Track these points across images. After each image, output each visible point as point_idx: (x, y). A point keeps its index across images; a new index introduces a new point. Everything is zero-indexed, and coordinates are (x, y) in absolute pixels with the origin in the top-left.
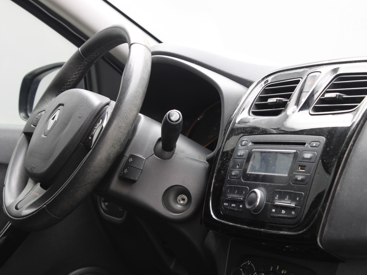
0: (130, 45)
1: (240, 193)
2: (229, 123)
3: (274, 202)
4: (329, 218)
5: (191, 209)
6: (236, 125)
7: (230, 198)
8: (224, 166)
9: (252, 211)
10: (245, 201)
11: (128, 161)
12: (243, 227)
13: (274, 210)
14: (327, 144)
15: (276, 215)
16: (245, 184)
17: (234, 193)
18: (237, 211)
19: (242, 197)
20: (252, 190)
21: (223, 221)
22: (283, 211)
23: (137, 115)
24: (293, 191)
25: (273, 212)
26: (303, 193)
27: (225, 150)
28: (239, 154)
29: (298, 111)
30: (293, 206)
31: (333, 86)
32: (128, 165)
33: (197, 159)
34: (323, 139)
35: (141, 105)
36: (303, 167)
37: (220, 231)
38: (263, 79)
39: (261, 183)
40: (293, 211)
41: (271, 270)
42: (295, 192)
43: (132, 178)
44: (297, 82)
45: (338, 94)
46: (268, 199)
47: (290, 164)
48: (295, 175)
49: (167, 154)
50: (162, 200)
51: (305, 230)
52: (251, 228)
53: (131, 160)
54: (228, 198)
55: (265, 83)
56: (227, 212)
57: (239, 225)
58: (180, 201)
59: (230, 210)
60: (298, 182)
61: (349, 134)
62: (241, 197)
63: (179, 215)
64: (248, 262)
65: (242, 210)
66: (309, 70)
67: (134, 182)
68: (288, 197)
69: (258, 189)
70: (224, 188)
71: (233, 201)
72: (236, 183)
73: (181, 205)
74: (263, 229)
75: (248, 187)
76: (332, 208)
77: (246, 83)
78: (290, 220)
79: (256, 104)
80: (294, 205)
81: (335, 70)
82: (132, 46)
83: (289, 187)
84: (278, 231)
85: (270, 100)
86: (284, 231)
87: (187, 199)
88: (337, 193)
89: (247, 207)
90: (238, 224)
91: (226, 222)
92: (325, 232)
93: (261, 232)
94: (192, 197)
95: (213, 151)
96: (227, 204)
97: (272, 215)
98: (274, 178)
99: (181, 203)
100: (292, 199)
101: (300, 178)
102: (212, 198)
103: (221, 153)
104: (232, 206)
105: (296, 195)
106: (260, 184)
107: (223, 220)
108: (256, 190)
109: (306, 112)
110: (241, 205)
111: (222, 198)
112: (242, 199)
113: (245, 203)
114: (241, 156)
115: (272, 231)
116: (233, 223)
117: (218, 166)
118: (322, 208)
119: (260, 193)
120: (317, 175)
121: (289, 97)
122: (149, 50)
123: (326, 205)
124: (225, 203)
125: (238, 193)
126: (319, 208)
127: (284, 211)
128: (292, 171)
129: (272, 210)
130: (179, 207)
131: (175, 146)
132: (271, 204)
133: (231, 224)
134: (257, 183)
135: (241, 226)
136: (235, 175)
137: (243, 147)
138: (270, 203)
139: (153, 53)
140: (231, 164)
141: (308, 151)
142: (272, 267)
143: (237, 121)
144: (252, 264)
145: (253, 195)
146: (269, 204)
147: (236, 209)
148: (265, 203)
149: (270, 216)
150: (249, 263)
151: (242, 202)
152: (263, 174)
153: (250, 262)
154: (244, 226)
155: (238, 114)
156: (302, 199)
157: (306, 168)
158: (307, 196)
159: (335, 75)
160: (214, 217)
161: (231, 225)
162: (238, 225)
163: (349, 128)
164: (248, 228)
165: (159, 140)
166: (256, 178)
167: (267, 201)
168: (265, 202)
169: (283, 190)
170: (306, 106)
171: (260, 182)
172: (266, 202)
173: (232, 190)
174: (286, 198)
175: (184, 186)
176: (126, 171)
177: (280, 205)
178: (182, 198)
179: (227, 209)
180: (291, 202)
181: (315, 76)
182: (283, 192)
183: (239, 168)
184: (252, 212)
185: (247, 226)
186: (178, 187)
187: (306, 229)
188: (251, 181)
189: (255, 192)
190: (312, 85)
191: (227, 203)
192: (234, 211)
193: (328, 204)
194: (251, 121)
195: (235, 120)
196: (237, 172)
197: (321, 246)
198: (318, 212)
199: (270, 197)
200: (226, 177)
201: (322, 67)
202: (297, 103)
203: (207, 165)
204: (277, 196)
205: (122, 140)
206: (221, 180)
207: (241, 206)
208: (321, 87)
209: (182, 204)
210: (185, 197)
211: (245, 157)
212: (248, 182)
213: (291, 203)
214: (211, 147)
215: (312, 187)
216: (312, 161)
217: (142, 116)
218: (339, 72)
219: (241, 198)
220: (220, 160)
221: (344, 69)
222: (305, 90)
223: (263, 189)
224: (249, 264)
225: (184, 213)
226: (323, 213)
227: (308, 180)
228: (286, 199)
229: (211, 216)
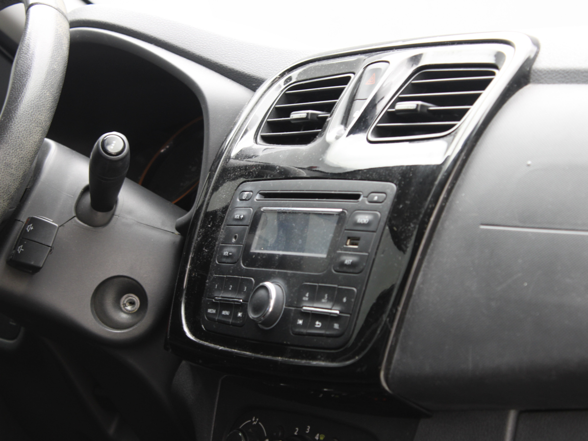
0: (28, 7)
1: (238, 289)
2: (219, 157)
3: (301, 306)
4: (401, 335)
5: (147, 321)
6: (232, 161)
7: (220, 300)
8: (209, 238)
9: (260, 323)
10: (247, 305)
11: (24, 230)
12: (244, 355)
13: (300, 322)
14: (400, 197)
15: (304, 331)
16: (248, 273)
17: (226, 290)
18: (233, 324)
19: (243, 297)
20: (261, 284)
21: (206, 343)
22: (317, 323)
23: (41, 141)
24: (336, 286)
25: (299, 325)
26: (355, 289)
27: (210, 209)
28: (237, 216)
29: (347, 136)
30: (336, 314)
31: (411, 89)
32: (24, 237)
33: (159, 225)
34: (391, 188)
35: (49, 124)
36: (354, 240)
37: (200, 361)
38: (282, 75)
39: (277, 270)
40: (337, 323)
41: (296, 433)
42: (340, 287)
43: (32, 263)
44: (346, 80)
45: (420, 103)
46: (290, 300)
47: (331, 235)
48: (340, 254)
49: (100, 216)
50: (92, 304)
51: (357, 358)
52: (259, 356)
53: (30, 228)
54: (216, 300)
55: (286, 81)
56: (214, 327)
57: (236, 351)
58: (125, 305)
59: (219, 321)
60: (345, 269)
61: (440, 177)
62: (241, 297)
63: (123, 333)
64: (254, 419)
65: (241, 321)
66: (368, 59)
67: (36, 270)
68: (326, 296)
69: (272, 283)
70: (207, 281)
71: (225, 305)
72: (231, 272)
73: (128, 313)
74: (281, 357)
75: (253, 279)
76: (408, 316)
77: (251, 83)
78: (330, 340)
79: (268, 122)
80: (338, 312)
81: (416, 59)
82: (32, 9)
83: (328, 277)
84: (308, 361)
85: (295, 115)
86: (320, 360)
87: (139, 301)
88: (416, 288)
89: (252, 315)
90: (235, 349)
91: (212, 345)
92: (394, 361)
93: (276, 362)
94: (149, 299)
95: (188, 209)
96: (214, 311)
97: (297, 330)
98: (302, 262)
99: (127, 310)
100: (335, 300)
101: (348, 260)
102: (186, 299)
103: (202, 215)
104: (224, 315)
105: (342, 292)
106: (274, 272)
107: (207, 341)
108: (268, 284)
109: (361, 138)
110: (240, 312)
111: (205, 299)
112: (241, 301)
113: (247, 308)
114: (240, 220)
115: (296, 360)
116: (224, 347)
117: (196, 238)
118: (389, 316)
119: (274, 290)
120: (380, 255)
121: (329, 108)
122: (65, 17)
123: (397, 310)
124: (210, 308)
125: (234, 290)
126: (385, 318)
127: (320, 324)
128: (334, 247)
129: (297, 321)
130: (123, 317)
131: (115, 201)
132: (295, 310)
133: (221, 348)
134: (269, 271)
135: (239, 351)
136: (229, 257)
137: (244, 204)
138: (293, 308)
139: (73, 24)
140: (221, 234)
141: (364, 210)
142: (297, 429)
143: (233, 154)
144: (260, 423)
145: (262, 292)
146: (291, 310)
147: (230, 321)
148: (285, 309)
149: (293, 333)
150: (255, 421)
151: (242, 307)
152: (281, 253)
153: (257, 420)
154: (245, 353)
155: (234, 141)
156: (353, 300)
157: (360, 242)
158: (361, 295)
159: (415, 67)
160: (189, 335)
161: (221, 350)
162: (233, 350)
163: (439, 167)
164: (253, 355)
165: (86, 190)
166: (268, 261)
167: (289, 304)
168: (284, 307)
169: (318, 283)
170: (361, 125)
171: (276, 268)
172: (286, 306)
173: (224, 284)
174: (323, 297)
175: (132, 276)
176: (20, 249)
177: (312, 311)
178: (130, 299)
179: (214, 320)
180: (333, 306)
181: (379, 70)
182: (317, 288)
183: (236, 243)
184: (260, 325)
185: (250, 352)
186: (122, 279)
187: (361, 356)
188: (258, 267)
189: (265, 288)
190: (372, 87)
191: (214, 309)
192: (227, 324)
193: (400, 309)
194: (261, 154)
195: (230, 152)
196: (233, 250)
197: (387, 388)
198: (383, 323)
199: (293, 297)
200: (212, 260)
201: (391, 52)
202: (345, 121)
203: (176, 237)
204: (307, 295)
205: (12, 190)
206: (203, 265)
207: (240, 314)
208: (388, 90)
209: (130, 311)
210: (136, 299)
211: (248, 221)
212: (254, 269)
213: (333, 308)
214: (185, 204)
215: (371, 278)
216: (372, 228)
217: (52, 144)
218: (423, 63)
219: (241, 299)
220: (201, 227)
221: (431, 57)
222: (360, 95)
223: (281, 282)
224: (255, 423)
225: (133, 329)
226: (392, 326)
227: (364, 264)
228: (323, 301)
229: (184, 333)
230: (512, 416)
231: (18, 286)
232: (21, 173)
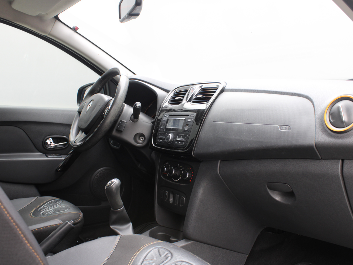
0: (120, 76)
1: (164, 135)
2: (160, 107)
4: (196, 145)
5: (145, 142)
6: (163, 108)
8: (158, 125)
9: (168, 143)
11: (119, 123)
13: (176, 142)
14: (197, 116)
15: (177, 144)
16: (166, 132)
17: (161, 136)
19: (165, 137)
21: (157, 147)
22: (180, 142)
23: (123, 104)
24: (183, 135)
26: (187, 135)
27: (158, 119)
28: (164, 120)
29: (187, 102)
31: (200, 93)
32: (119, 124)
33: (148, 122)
34: (195, 114)
35: (124, 100)
36: (187, 125)
37: (156, 151)
38: (174, 90)
39: (172, 131)
40: (183, 142)
41: (176, 166)
43: (121, 130)
44: (187, 91)
45: (202, 96)
47: (183, 124)
48: (185, 128)
49: (135, 120)
50: (134, 139)
51: (188, 150)
53: (120, 122)
54: (159, 138)
55: (175, 91)
58: (141, 139)
59: (160, 142)
60: (185, 131)
61: (205, 111)
63: (140, 145)
64: (167, 163)
65: (164, 142)
66: (191, 86)
70: (157, 134)
71: (161, 139)
72: (162, 132)
73: (141, 141)
76: (198, 141)
77: (167, 91)
78: (182, 146)
79: (171, 100)
80: (184, 140)
81: (201, 86)
82: (121, 76)
83: (182, 133)
84: (178, 151)
85: (176, 98)
86: (180, 150)
89: (166, 141)
92: (195, 150)
93: (171, 151)
94: (146, 138)
95: (154, 119)
97: (175, 144)
98: (177, 130)
100: (183, 138)
101: (186, 129)
102: (153, 138)
103: (157, 120)
105: (185, 136)
108: (170, 134)
109: (189, 103)
111: (157, 138)
114: (164, 121)
115: (175, 150)
117: (155, 125)
119: (171, 136)
120: (193, 128)
121: (183, 97)
122: (128, 78)
128: (183, 126)
130: (140, 142)
131: (139, 117)
132: (175, 140)
133: (160, 148)
134: (170, 132)
136: (162, 129)
137: (165, 117)
139: (130, 79)
140: (161, 124)
141: (190, 118)
143: (163, 107)
144: (169, 164)
145: (168, 136)
151: (164, 139)
152: (173, 128)
155: (164, 104)
156: (187, 138)
157: (189, 125)
158: (189, 137)
159: (201, 88)
160: (154, 145)
162: (163, 148)
163: (205, 109)
165: (132, 114)
166: (170, 129)
167: (174, 138)
170: (190, 101)
173: (161, 134)
174: (181, 137)
175: (142, 133)
176: (118, 127)
177: (178, 140)
181: (194, 89)
182: (180, 135)
183: (164, 126)
185: (166, 149)
186: (140, 133)
188: (168, 131)
189: (169, 135)
190: (192, 92)
191: (159, 140)
192: (161, 143)
193: (196, 139)
194: (170, 107)
195: (163, 106)
196: (163, 127)
197: (194, 156)
199: (175, 137)
201: (196, 85)
202: (186, 100)
203: (151, 124)
204: (178, 137)
205: (116, 114)
206: (157, 130)
208: (196, 92)
210: (143, 138)
211: (166, 121)
214: (154, 118)
215: (191, 133)
216: (191, 122)
217: (126, 105)
218: (202, 87)
220: (157, 122)
221: (204, 86)
222: (190, 94)
223: (172, 134)
225: (142, 144)
226: (195, 143)
227: (189, 130)
229: (153, 145)
230: (219, 161)
231: (118, 135)
232: (118, 111)
